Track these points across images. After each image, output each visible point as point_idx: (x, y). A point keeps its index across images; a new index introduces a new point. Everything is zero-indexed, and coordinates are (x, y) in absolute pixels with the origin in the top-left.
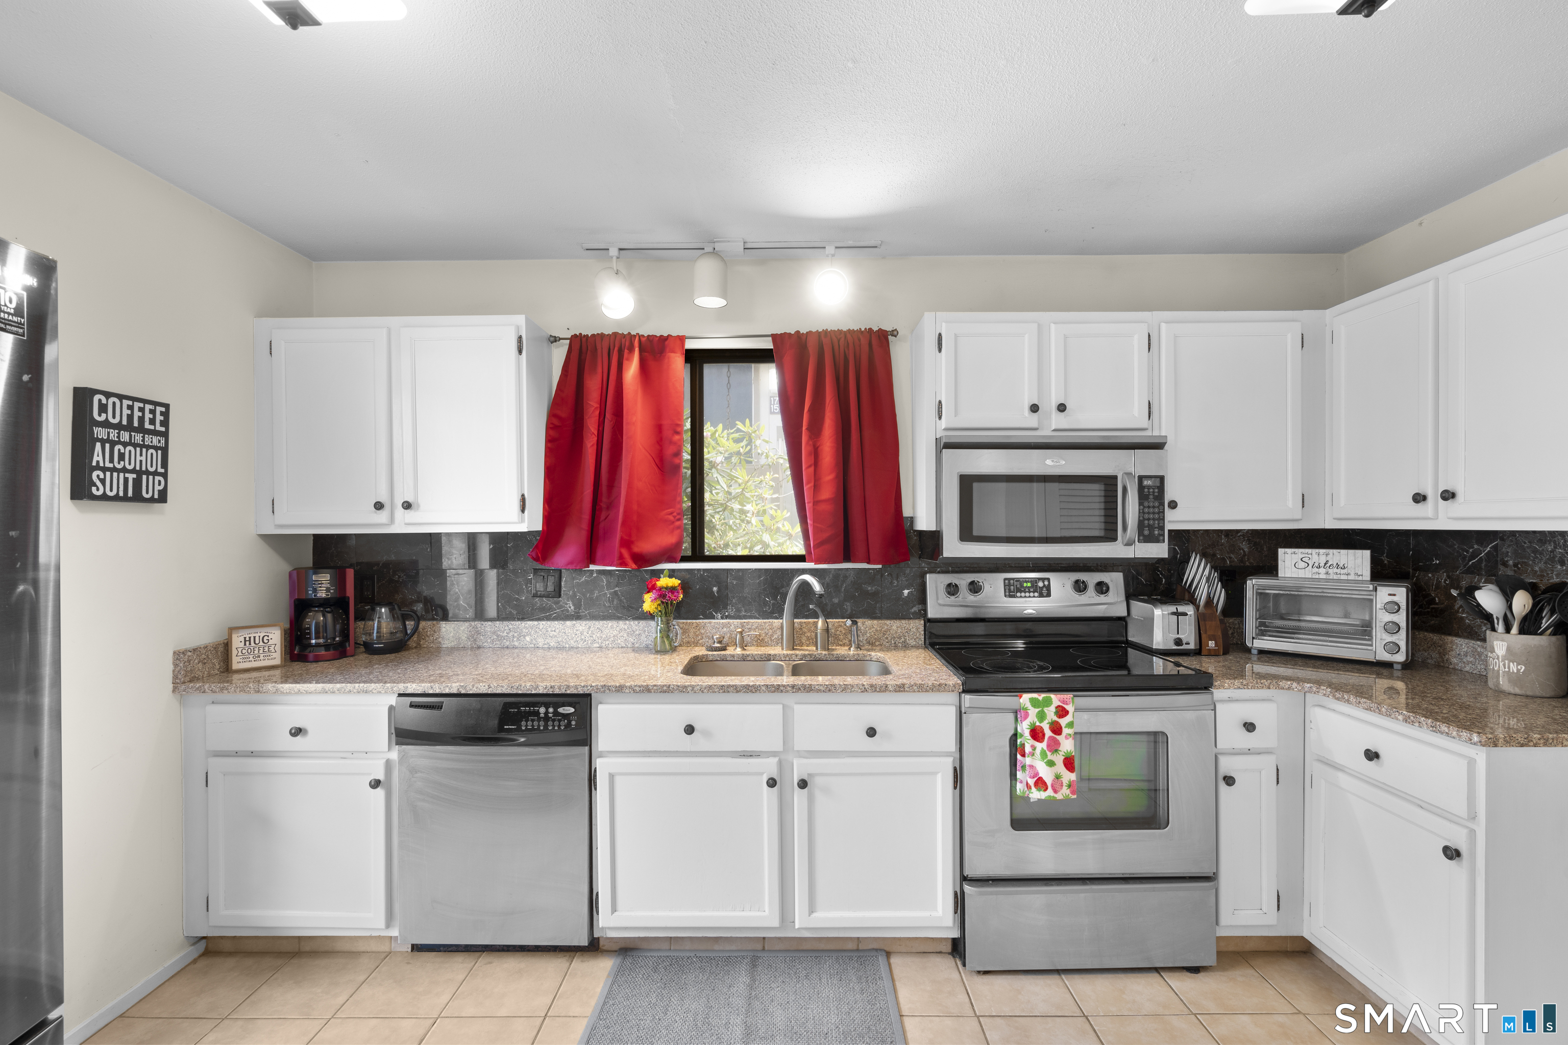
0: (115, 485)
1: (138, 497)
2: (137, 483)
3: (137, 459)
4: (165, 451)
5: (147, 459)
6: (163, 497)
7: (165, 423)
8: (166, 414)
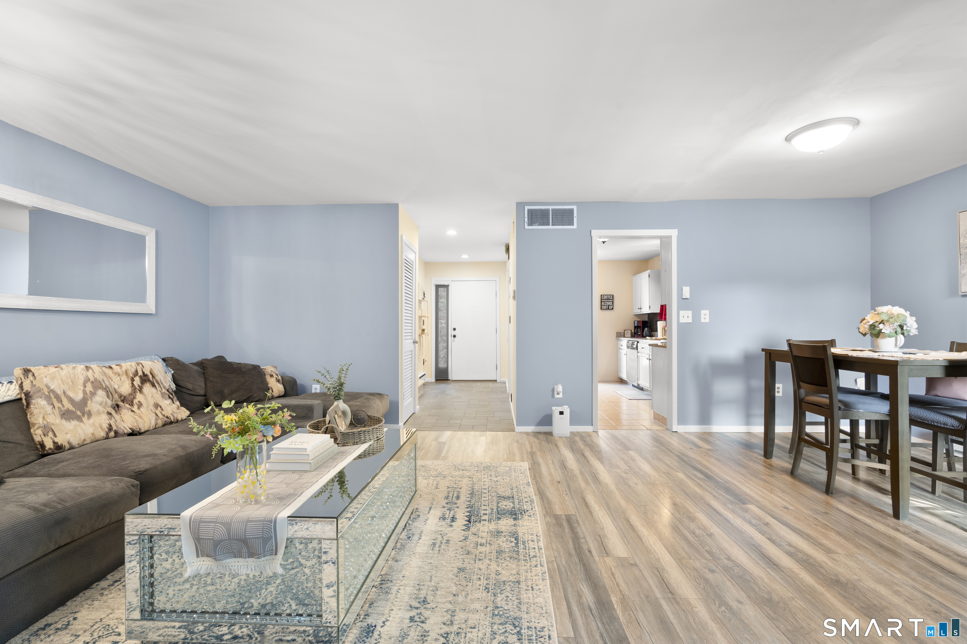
0: (605, 307)
1: (608, 309)
2: (608, 307)
3: (608, 303)
4: (613, 302)
5: (611, 303)
6: (613, 309)
7: (613, 298)
8: (613, 297)
